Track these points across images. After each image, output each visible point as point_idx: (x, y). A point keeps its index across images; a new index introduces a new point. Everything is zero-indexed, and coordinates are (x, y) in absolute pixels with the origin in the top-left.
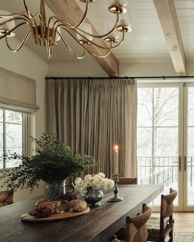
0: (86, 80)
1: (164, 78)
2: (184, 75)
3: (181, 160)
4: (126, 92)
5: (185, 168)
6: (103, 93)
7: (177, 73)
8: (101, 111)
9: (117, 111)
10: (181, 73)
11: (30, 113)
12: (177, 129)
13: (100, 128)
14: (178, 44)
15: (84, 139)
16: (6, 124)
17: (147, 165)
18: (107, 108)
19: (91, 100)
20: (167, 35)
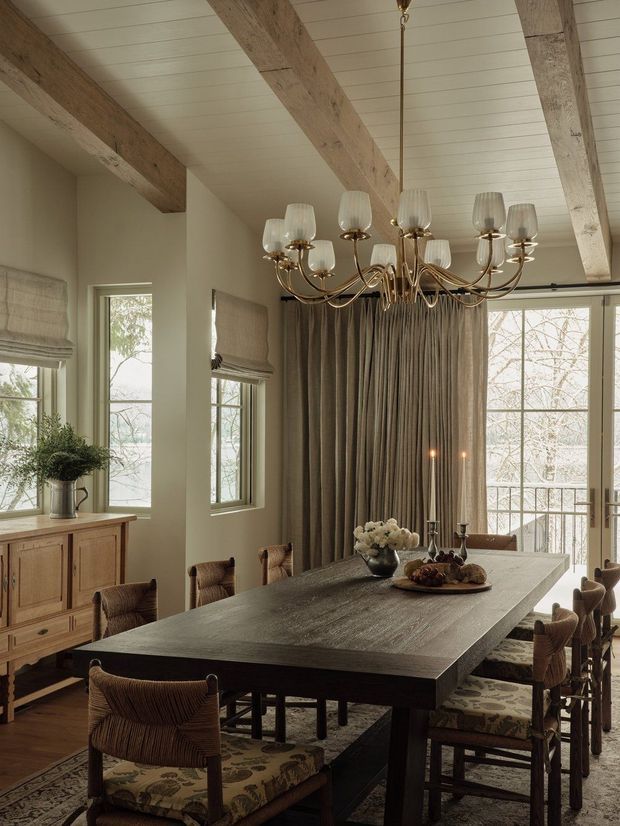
0: (370, 299)
1: (554, 287)
2: (608, 278)
3: (596, 499)
4: (460, 326)
5: (607, 520)
6: (407, 331)
7: (589, 276)
8: (403, 375)
9: (440, 374)
10: (599, 276)
11: (255, 381)
12: (585, 416)
13: (401, 415)
14: (598, 222)
15: (362, 440)
16: (223, 408)
17: (502, 508)
18: (416, 367)
19: (380, 347)
20: (576, 208)
